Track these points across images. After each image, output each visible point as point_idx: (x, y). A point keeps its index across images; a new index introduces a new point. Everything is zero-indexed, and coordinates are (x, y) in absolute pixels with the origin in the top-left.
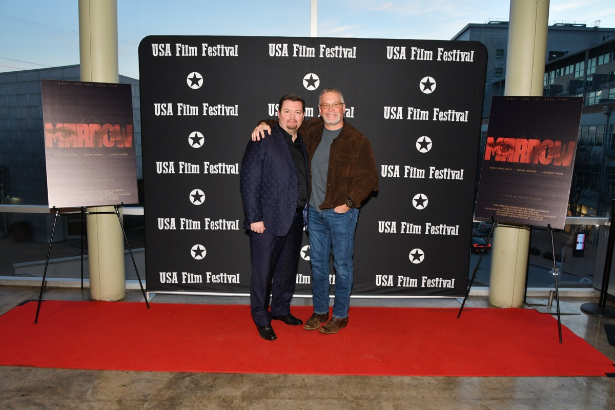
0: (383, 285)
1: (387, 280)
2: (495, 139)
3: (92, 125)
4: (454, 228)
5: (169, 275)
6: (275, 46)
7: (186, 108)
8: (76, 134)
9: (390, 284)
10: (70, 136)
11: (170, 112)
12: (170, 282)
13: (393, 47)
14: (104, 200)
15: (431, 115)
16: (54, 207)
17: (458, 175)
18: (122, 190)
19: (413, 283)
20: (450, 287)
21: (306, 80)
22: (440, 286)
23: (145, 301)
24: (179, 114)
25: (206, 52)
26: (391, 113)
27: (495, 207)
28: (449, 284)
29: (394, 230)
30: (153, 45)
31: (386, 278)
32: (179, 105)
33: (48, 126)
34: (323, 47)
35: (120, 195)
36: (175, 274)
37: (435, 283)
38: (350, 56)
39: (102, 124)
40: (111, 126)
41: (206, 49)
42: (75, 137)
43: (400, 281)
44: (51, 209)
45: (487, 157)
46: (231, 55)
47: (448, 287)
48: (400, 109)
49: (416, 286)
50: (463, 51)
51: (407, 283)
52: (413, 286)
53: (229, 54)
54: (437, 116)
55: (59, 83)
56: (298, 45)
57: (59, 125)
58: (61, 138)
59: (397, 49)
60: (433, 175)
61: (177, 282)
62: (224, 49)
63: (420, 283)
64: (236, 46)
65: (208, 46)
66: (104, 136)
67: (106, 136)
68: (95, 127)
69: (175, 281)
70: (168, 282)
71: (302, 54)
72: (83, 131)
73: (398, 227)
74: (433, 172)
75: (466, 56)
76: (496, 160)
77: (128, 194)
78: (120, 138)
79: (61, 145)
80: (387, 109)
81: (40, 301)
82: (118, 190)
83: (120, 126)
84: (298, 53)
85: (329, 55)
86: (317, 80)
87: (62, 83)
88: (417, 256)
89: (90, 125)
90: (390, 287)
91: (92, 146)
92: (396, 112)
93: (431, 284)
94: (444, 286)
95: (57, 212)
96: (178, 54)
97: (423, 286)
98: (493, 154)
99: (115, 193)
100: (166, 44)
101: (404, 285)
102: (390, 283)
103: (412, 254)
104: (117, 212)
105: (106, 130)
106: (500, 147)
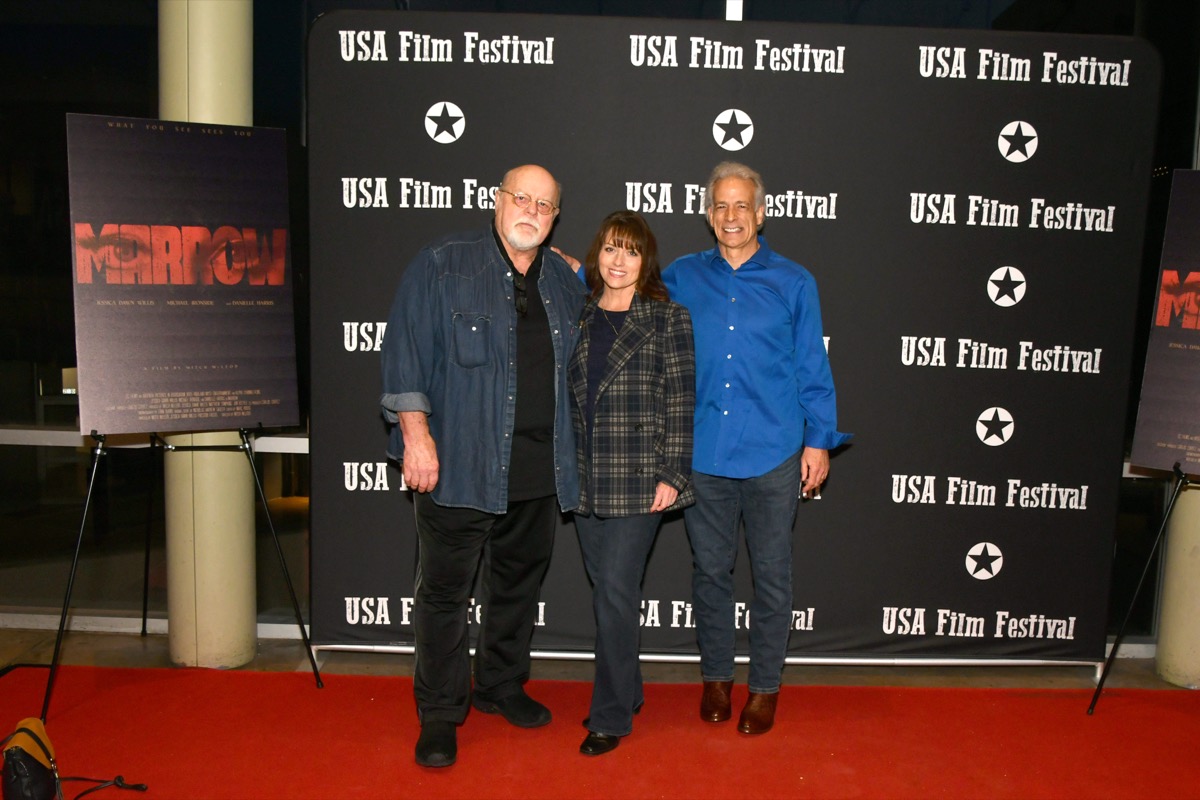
0: (900, 631)
1: (911, 620)
2: (1182, 276)
3: (188, 228)
4: (1077, 491)
5: (368, 603)
6: (646, 41)
7: (422, 191)
8: (149, 250)
9: (918, 630)
10: (135, 256)
11: (381, 199)
12: (370, 622)
13: (934, 48)
14: (216, 415)
15: (1025, 216)
16: (94, 432)
17: (1087, 362)
18: (258, 392)
19: (973, 627)
20: (1064, 637)
21: (721, 126)
22: (1040, 635)
23: (310, 669)
24: (404, 204)
25: (475, 52)
26: (927, 208)
27: (1183, 441)
28: (1062, 629)
29: (929, 496)
30: (343, 34)
31: (909, 614)
32: (404, 181)
33: (81, 231)
34: (764, 46)
35: (254, 403)
36: (383, 602)
37: (1028, 627)
38: (830, 69)
39: (212, 228)
40: (236, 233)
41: (474, 45)
42: (147, 260)
43: (942, 621)
44: (86, 437)
45: (1162, 318)
46: (537, 61)
47: (1059, 636)
48: (950, 199)
49: (981, 635)
50: (1105, 61)
51: (960, 628)
52: (974, 635)
53: (532, 58)
54: (1040, 218)
55: (111, 125)
56: (701, 40)
57: (108, 229)
58: (114, 262)
59: (943, 53)
60: (1028, 360)
61: (387, 622)
62: (520, 46)
63: (990, 626)
64: (550, 40)
65: (480, 39)
66: (218, 255)
67: (222, 257)
68: (196, 234)
69: (383, 619)
70: (364, 621)
71: (712, 62)
72: (167, 244)
73: (941, 489)
74: (1027, 354)
75: (1111, 71)
76: (1184, 326)
77: (275, 402)
78: (256, 262)
79: (112, 278)
80: (917, 199)
81: (54, 668)
82: (249, 392)
83: (257, 232)
84: (701, 58)
85: (778, 64)
86: (747, 126)
87: (119, 125)
88: (984, 561)
89: (184, 229)
90: (918, 637)
91: (188, 281)
92: (940, 207)
93: (1019, 629)
94: (1050, 636)
95: (100, 445)
96: (404, 58)
97: (999, 634)
98: (1177, 312)
99: (241, 398)
100: (376, 33)
101: (952, 633)
102: (919, 627)
103: (973, 557)
104: (247, 446)
105: (222, 242)
106: (1193, 294)
